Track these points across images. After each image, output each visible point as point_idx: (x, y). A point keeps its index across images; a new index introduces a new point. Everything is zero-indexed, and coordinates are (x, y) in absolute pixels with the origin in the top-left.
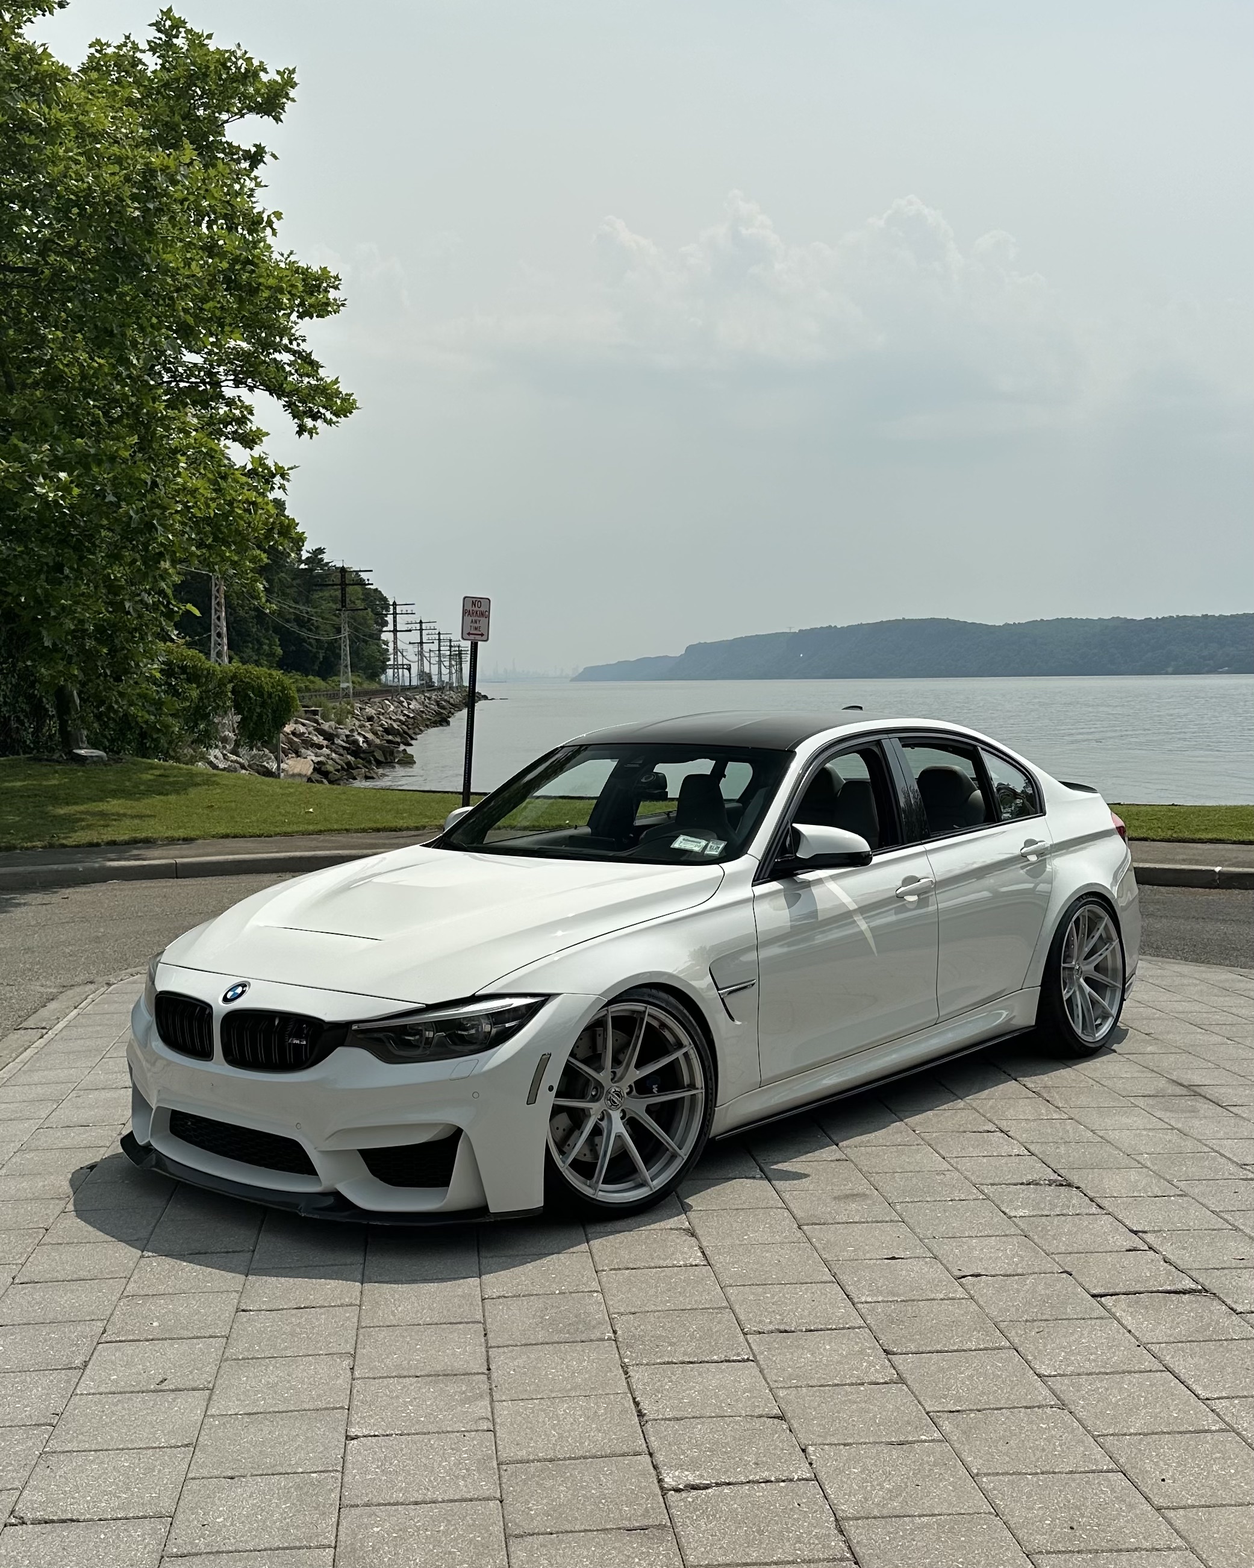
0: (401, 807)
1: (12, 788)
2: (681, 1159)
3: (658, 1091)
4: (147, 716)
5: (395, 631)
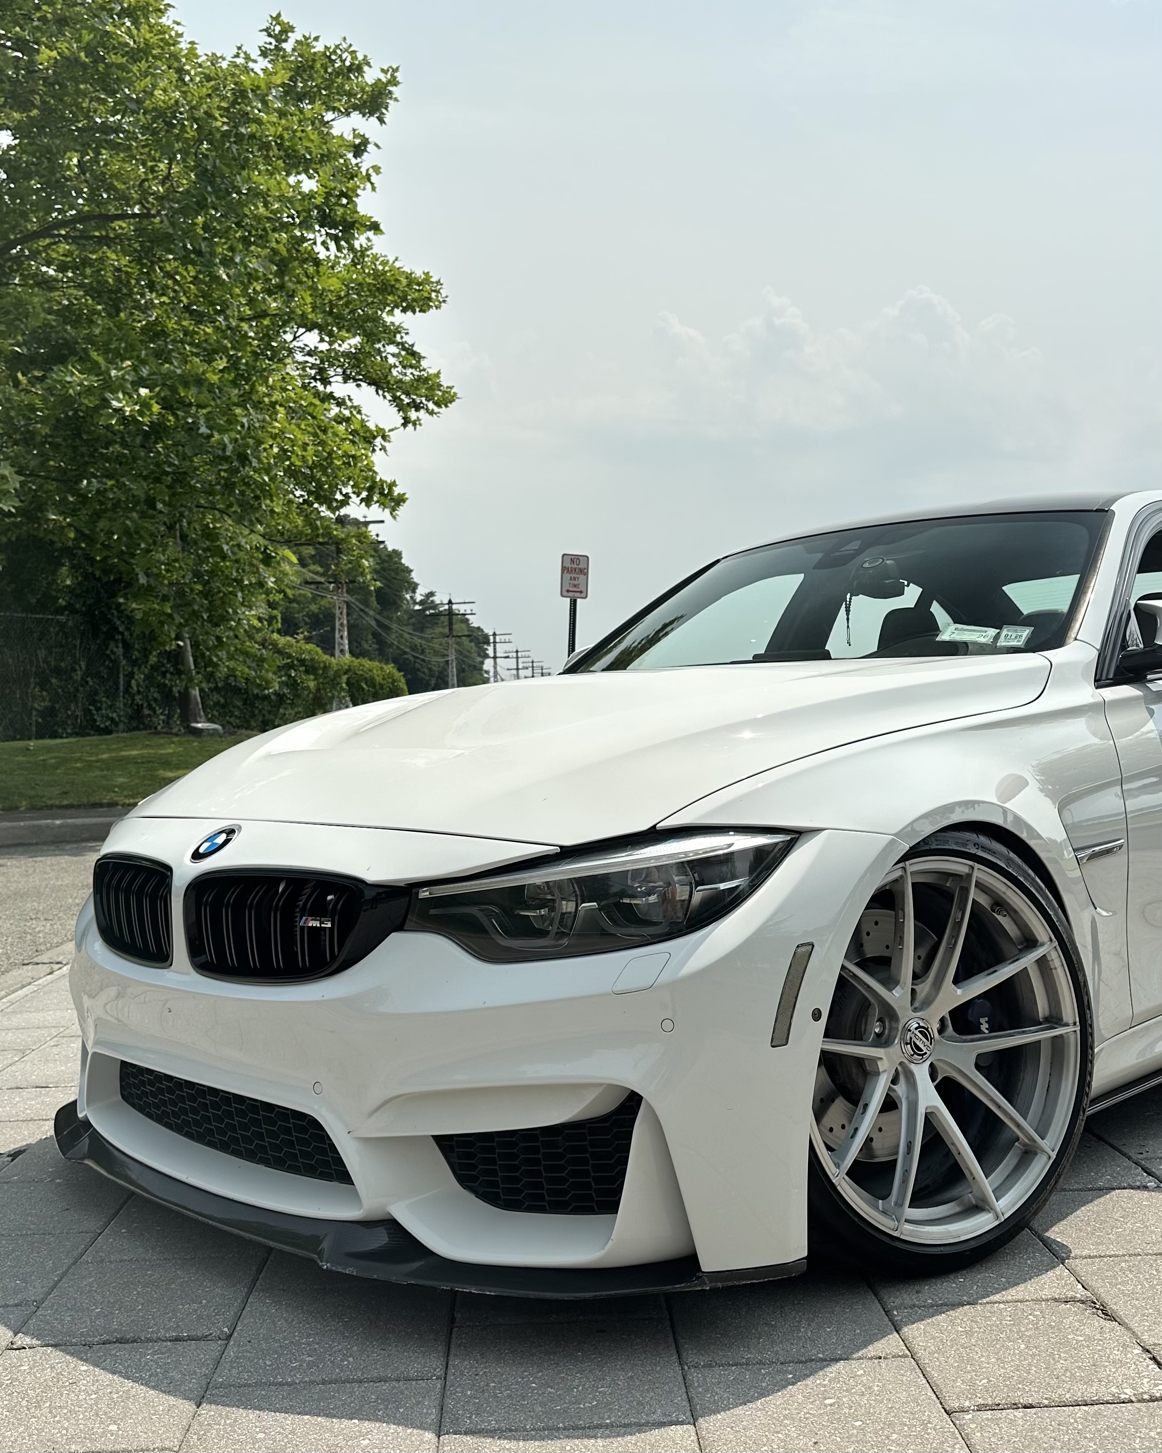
1: (128, 757)
2: (1045, 1158)
3: (991, 1030)
4: (247, 670)
5: (495, 657)
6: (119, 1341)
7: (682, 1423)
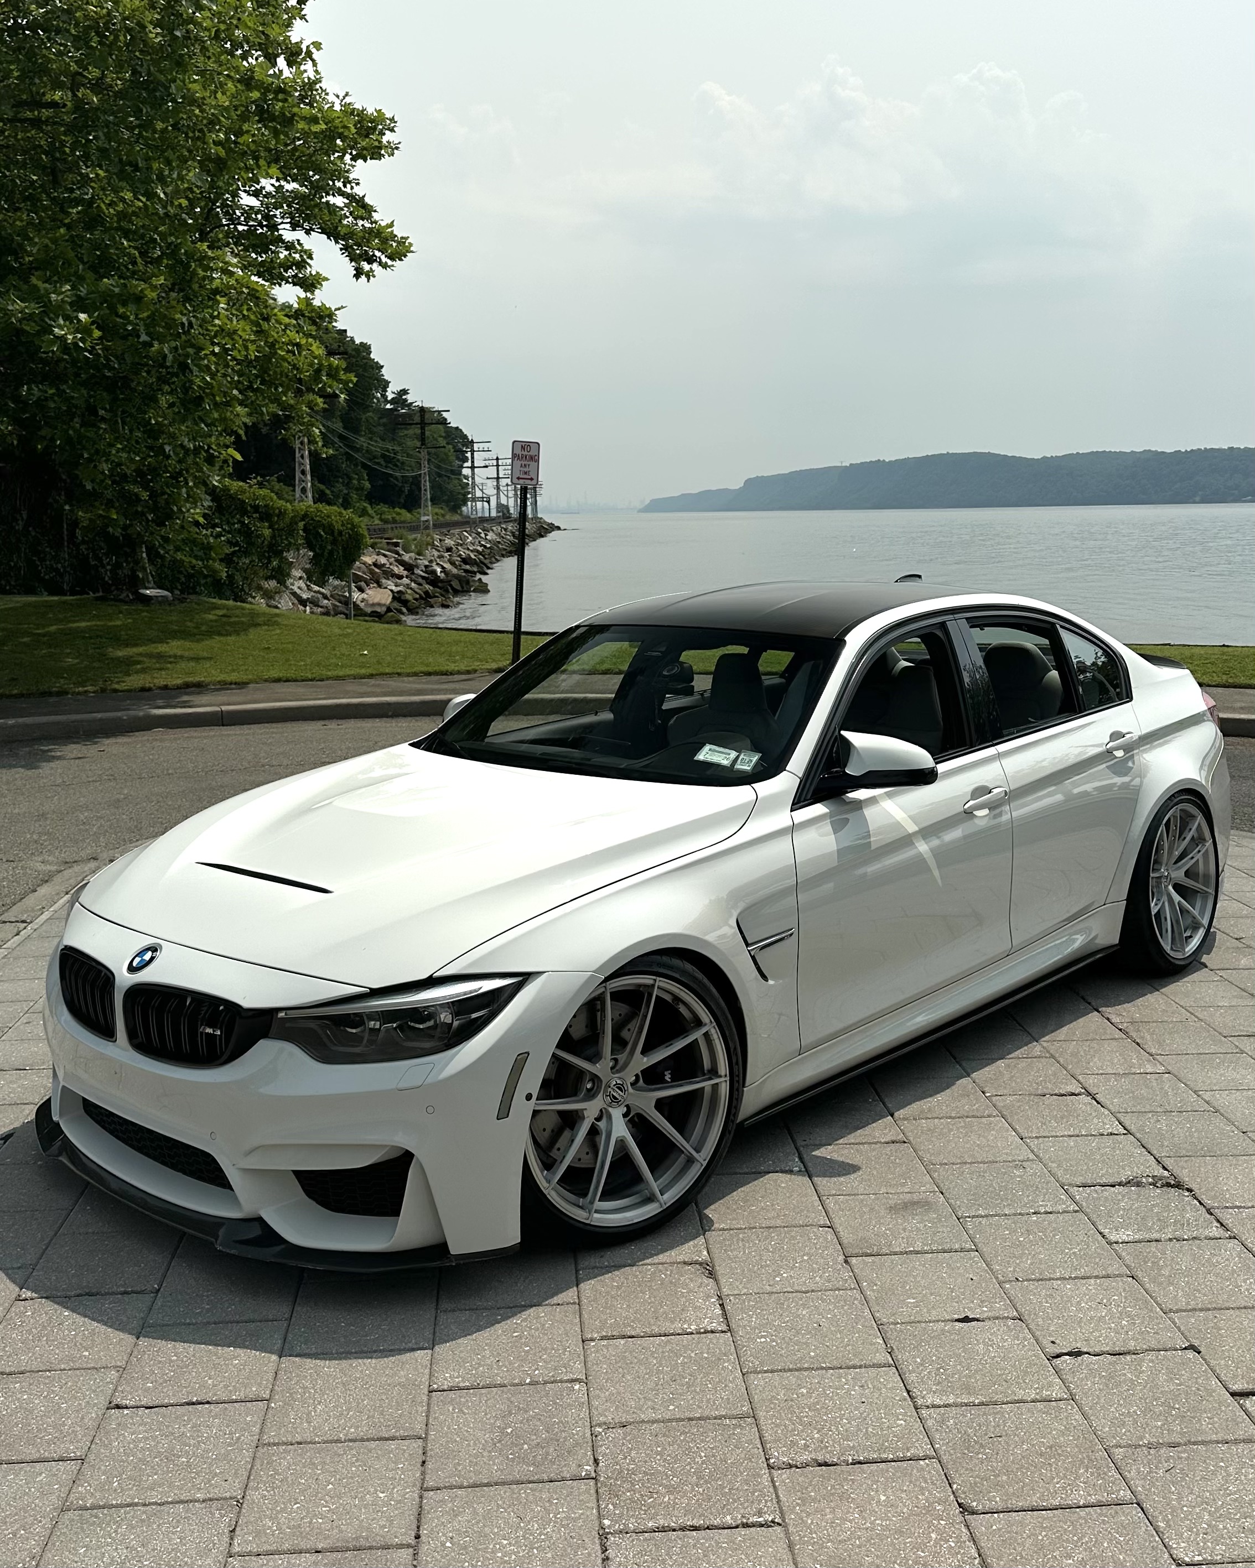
0: (454, 649)
1: (76, 629)
2: (699, 1165)
3: (673, 1080)
4: (194, 561)
5: (473, 467)
6: (87, 1294)
7: (426, 1349)
